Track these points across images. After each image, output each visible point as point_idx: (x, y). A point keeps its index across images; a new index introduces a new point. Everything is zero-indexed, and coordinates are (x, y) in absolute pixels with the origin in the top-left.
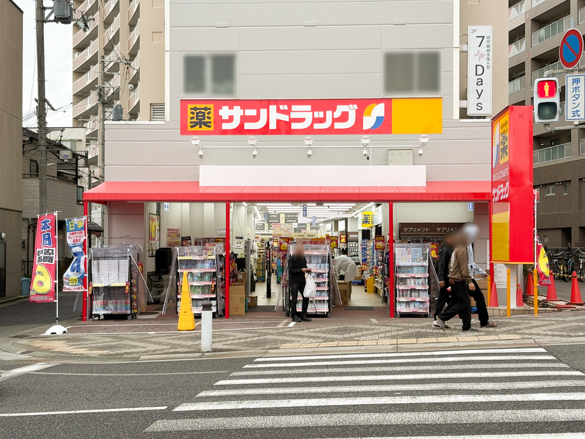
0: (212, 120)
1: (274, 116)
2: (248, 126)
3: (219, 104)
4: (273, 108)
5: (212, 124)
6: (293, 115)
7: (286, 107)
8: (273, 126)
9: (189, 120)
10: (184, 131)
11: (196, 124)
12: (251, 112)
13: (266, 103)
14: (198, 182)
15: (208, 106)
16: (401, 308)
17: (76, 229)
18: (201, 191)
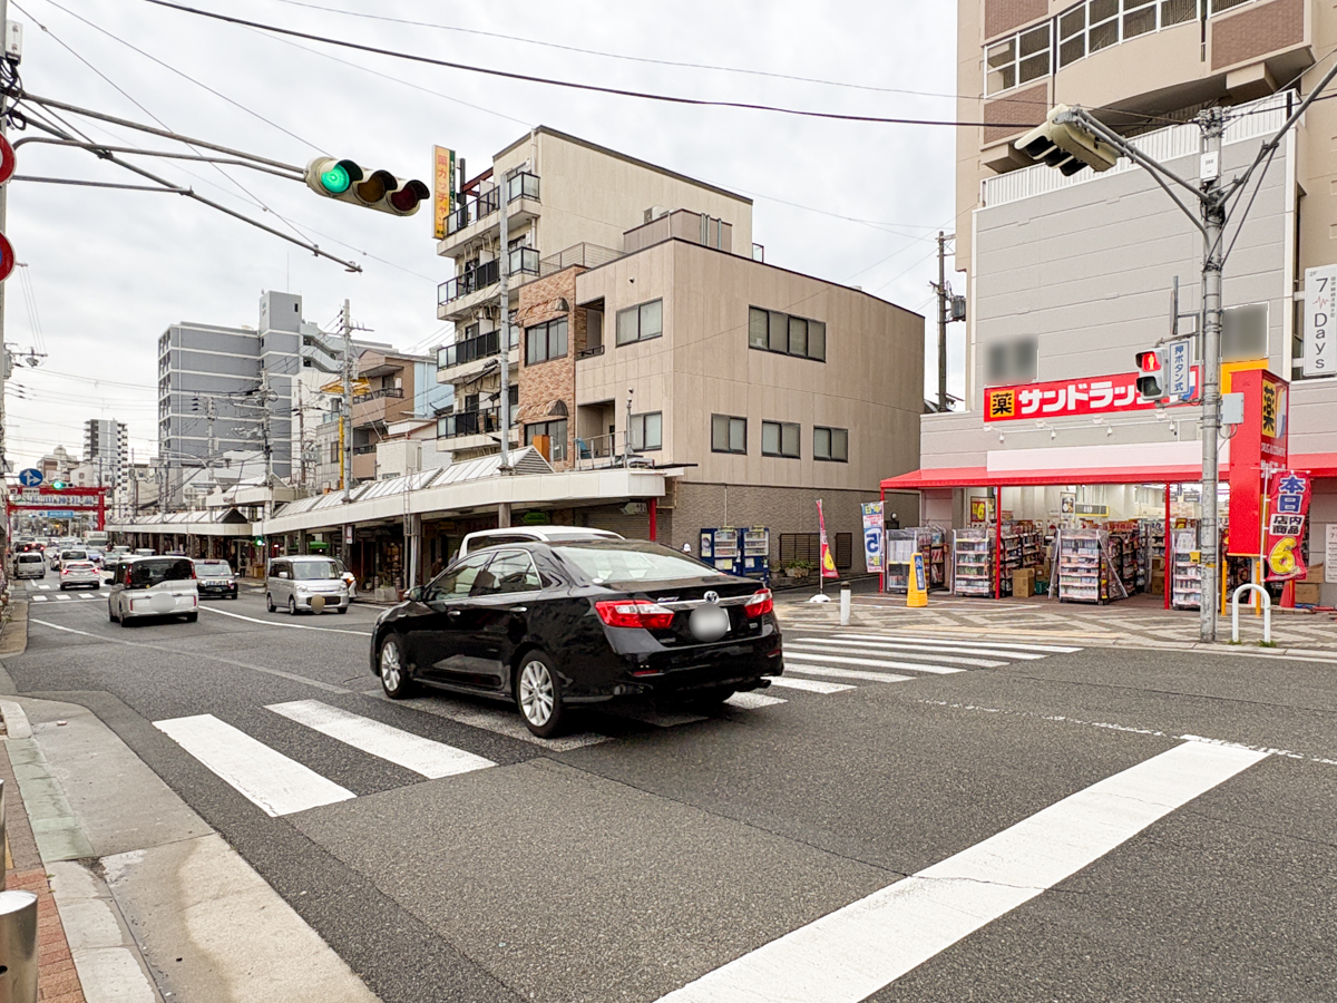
0: (1013, 406)
1: (1072, 396)
2: (1046, 408)
3: (1018, 389)
4: (1072, 388)
5: (1013, 410)
6: (1092, 394)
7: (1085, 386)
8: (1072, 406)
9: (992, 408)
10: (987, 418)
11: (998, 410)
12: (1051, 394)
13: (1064, 384)
14: (985, 468)
15: (1009, 392)
16: (1178, 600)
17: (874, 512)
18: (990, 477)
